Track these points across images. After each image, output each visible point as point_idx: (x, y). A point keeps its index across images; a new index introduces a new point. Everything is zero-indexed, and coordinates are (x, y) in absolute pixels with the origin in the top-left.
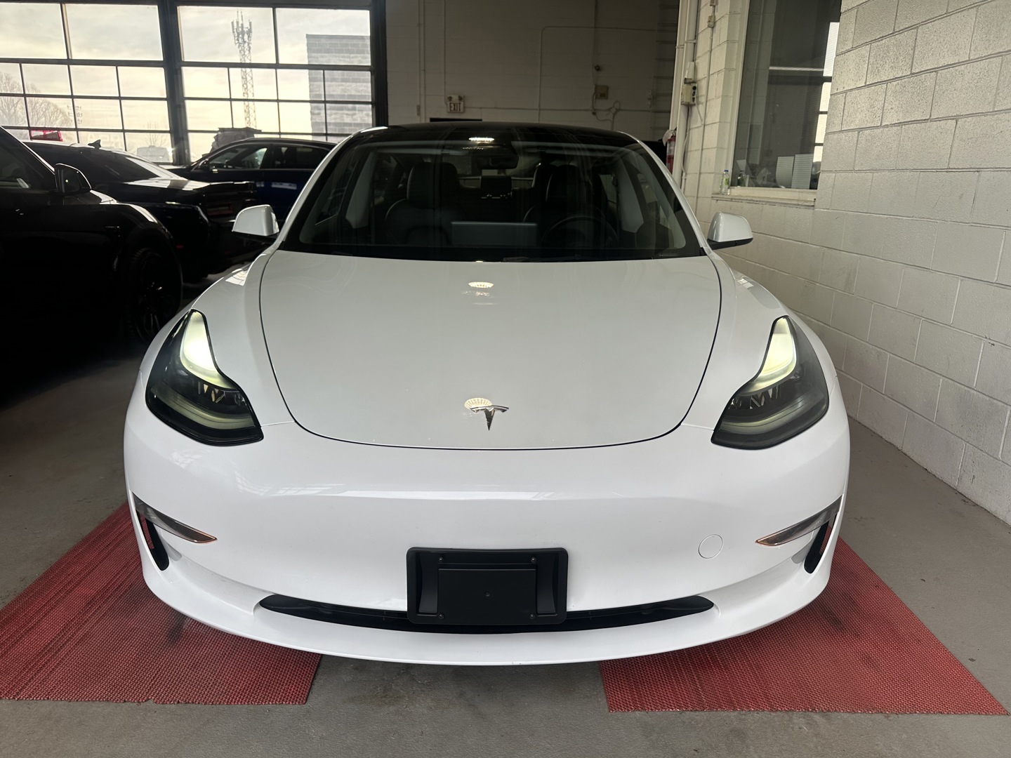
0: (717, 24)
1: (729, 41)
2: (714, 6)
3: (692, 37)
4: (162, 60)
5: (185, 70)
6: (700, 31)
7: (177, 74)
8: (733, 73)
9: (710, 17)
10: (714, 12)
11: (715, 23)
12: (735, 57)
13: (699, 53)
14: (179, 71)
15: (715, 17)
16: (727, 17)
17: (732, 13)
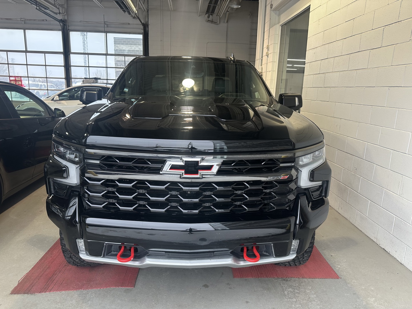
1: (273, 62)
2: (268, 49)
3: (261, 57)
4: (62, 51)
5: (71, 55)
7: (68, 57)
8: (274, 72)
9: (267, 53)
10: (268, 51)
11: (268, 54)
12: (275, 67)
13: (263, 63)
14: (69, 56)
16: (272, 54)
17: (274, 52)
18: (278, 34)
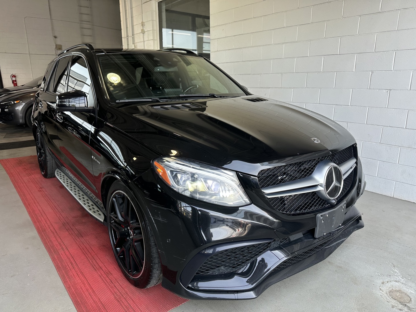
0: (146, 33)
1: (154, 40)
2: (143, 26)
3: (131, 35)
6: (135, 33)
9: (142, 30)
10: (143, 28)
11: (144, 32)
13: (136, 41)
15: (144, 30)
16: (151, 31)
18: (154, 10)
